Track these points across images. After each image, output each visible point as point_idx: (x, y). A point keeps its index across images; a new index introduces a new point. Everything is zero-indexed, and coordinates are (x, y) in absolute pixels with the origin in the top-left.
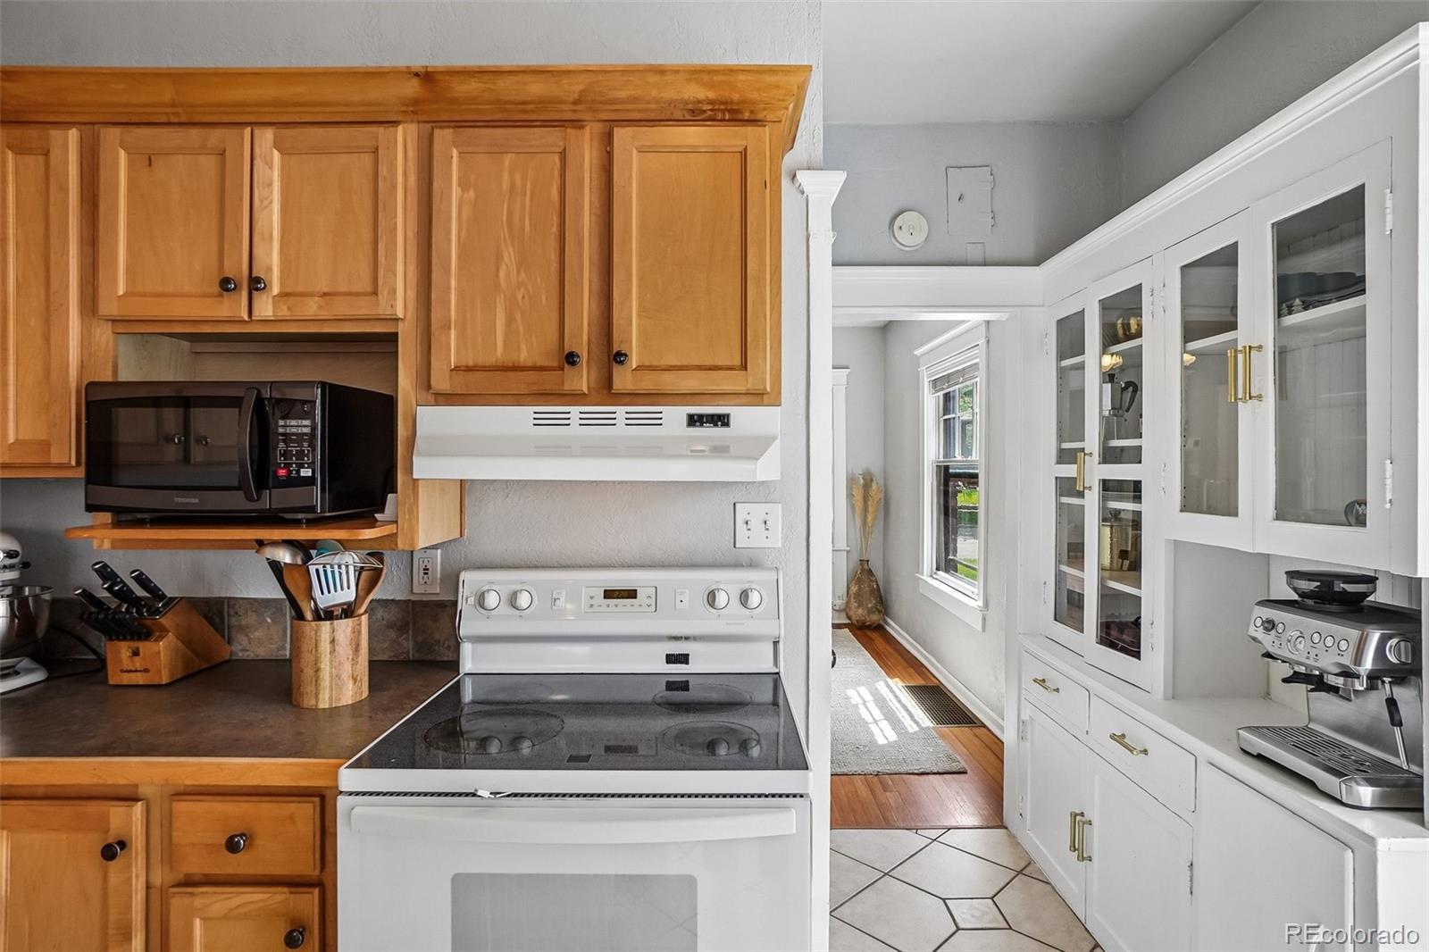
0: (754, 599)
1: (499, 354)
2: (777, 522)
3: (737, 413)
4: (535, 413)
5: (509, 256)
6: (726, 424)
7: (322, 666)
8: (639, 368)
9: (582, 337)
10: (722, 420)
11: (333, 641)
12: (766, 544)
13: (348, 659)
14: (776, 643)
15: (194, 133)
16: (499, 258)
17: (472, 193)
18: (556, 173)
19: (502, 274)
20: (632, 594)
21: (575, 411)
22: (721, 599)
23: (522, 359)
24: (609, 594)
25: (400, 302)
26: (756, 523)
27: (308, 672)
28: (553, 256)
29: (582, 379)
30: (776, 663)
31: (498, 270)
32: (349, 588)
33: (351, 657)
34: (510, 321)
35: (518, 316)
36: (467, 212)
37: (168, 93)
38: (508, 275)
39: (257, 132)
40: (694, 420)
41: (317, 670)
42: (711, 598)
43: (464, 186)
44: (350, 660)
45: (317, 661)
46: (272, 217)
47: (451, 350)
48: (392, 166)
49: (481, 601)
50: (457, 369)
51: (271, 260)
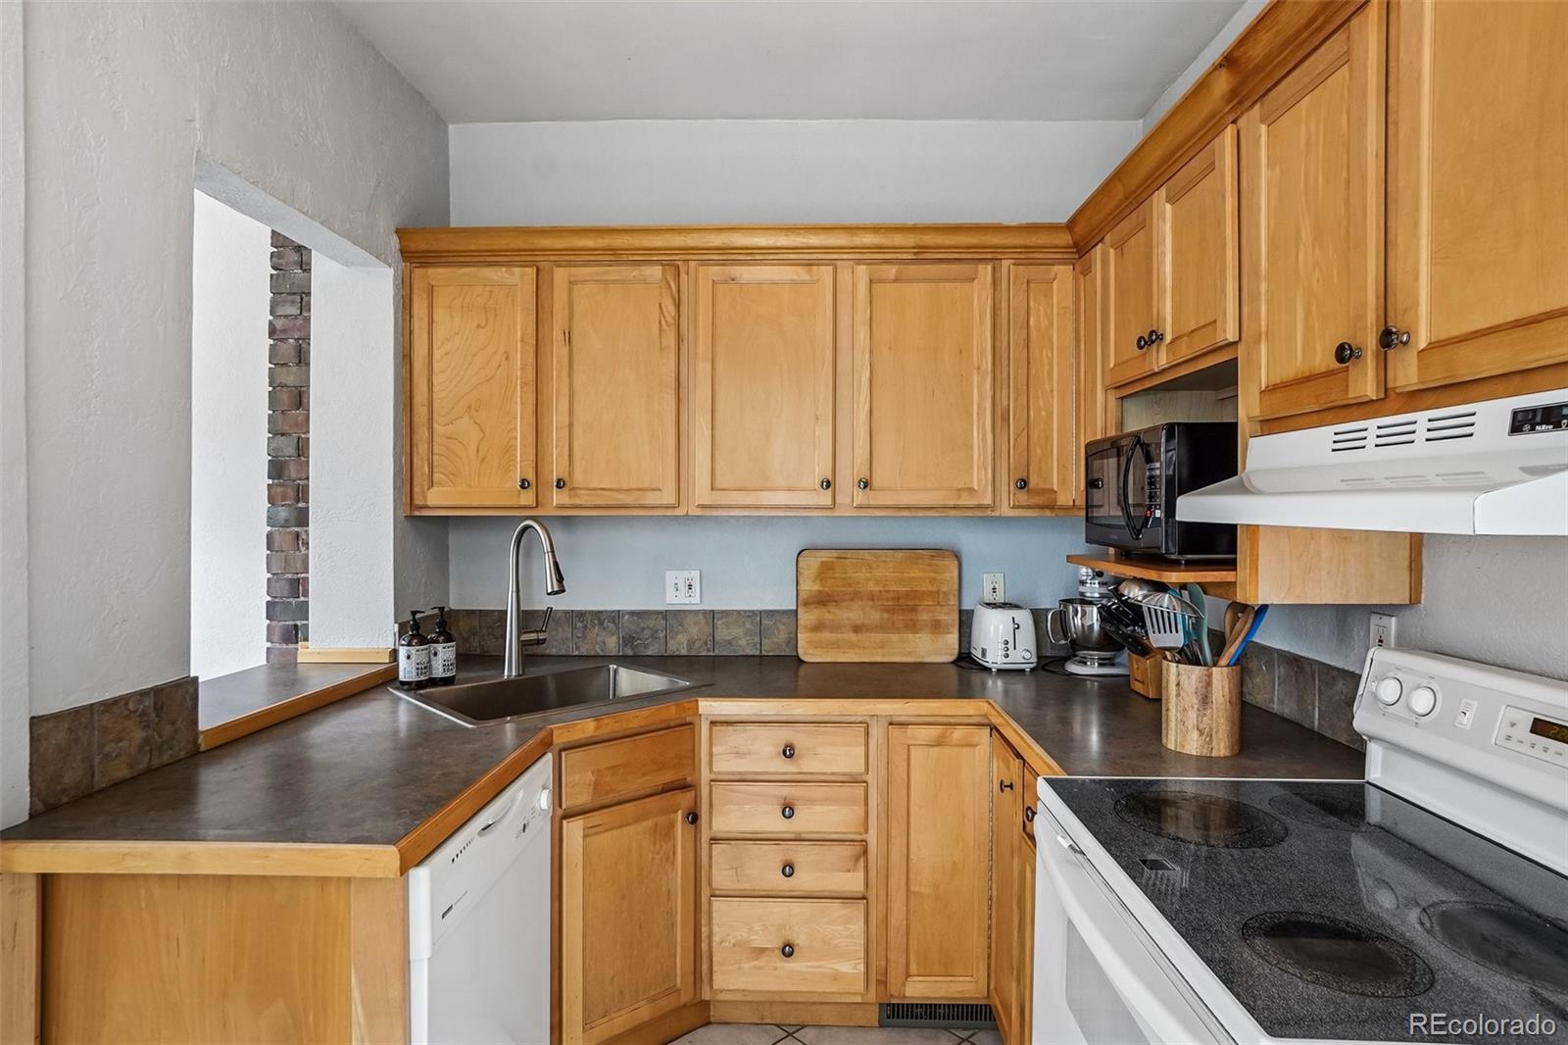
1: (1299, 362)
4: (1336, 434)
5: (1306, 234)
7: (1171, 707)
8: (1428, 345)
9: (1366, 316)
11: (1178, 684)
13: (1193, 707)
16: (1298, 239)
17: (1277, 171)
19: (1301, 258)
21: (1373, 428)
23: (1317, 364)
25: (1231, 323)
29: (1367, 378)
31: (1297, 256)
32: (1177, 632)
33: (1196, 707)
34: (1308, 313)
35: (1314, 308)
36: (1273, 196)
38: (1306, 258)
40: (1519, 423)
44: (1195, 709)
45: (1168, 697)
46: (1166, 269)
48: (1222, 176)
50: (1266, 390)
51: (1166, 310)
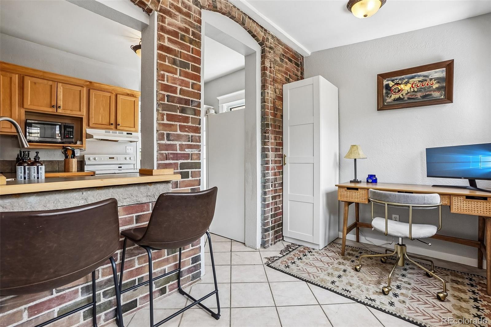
0: (132, 159)
1: (100, 122)
2: (132, 149)
3: (133, 133)
5: (102, 109)
6: (132, 134)
8: (121, 126)
9: (113, 121)
10: (131, 134)
12: (131, 152)
14: (134, 165)
15: (46, 81)
16: (100, 109)
17: (96, 99)
18: (109, 99)
19: (101, 111)
20: (113, 158)
21: (111, 131)
22: (127, 159)
23: (103, 123)
24: (110, 158)
25: (83, 113)
26: (129, 149)
27: (71, 166)
28: (109, 110)
29: (113, 127)
30: (134, 167)
31: (100, 111)
34: (102, 118)
35: (103, 118)
36: (95, 102)
37: (41, 74)
38: (102, 112)
39: (58, 83)
40: (127, 134)
41: (72, 166)
42: (126, 158)
43: (95, 98)
46: (61, 96)
47: (92, 121)
48: (83, 93)
49: (89, 159)
50: (93, 124)
51: (60, 103)
